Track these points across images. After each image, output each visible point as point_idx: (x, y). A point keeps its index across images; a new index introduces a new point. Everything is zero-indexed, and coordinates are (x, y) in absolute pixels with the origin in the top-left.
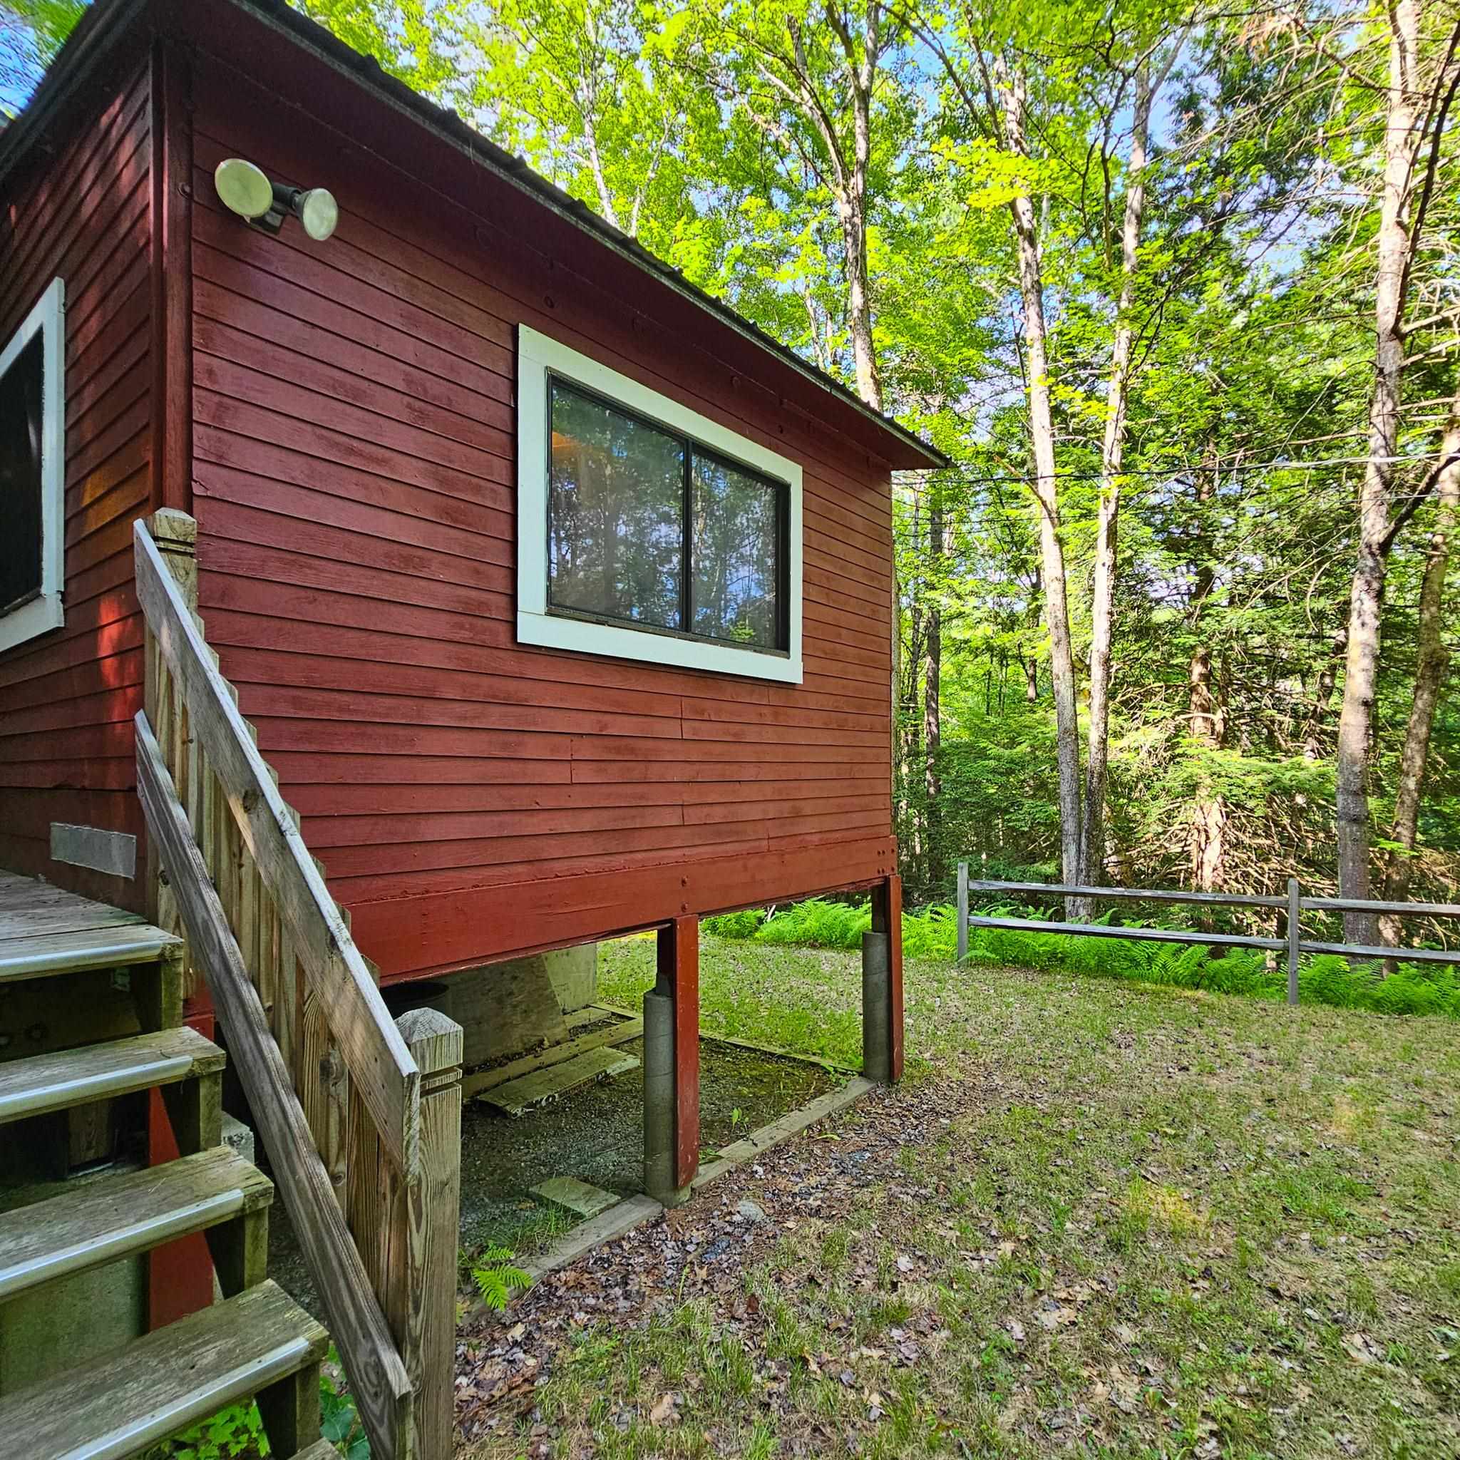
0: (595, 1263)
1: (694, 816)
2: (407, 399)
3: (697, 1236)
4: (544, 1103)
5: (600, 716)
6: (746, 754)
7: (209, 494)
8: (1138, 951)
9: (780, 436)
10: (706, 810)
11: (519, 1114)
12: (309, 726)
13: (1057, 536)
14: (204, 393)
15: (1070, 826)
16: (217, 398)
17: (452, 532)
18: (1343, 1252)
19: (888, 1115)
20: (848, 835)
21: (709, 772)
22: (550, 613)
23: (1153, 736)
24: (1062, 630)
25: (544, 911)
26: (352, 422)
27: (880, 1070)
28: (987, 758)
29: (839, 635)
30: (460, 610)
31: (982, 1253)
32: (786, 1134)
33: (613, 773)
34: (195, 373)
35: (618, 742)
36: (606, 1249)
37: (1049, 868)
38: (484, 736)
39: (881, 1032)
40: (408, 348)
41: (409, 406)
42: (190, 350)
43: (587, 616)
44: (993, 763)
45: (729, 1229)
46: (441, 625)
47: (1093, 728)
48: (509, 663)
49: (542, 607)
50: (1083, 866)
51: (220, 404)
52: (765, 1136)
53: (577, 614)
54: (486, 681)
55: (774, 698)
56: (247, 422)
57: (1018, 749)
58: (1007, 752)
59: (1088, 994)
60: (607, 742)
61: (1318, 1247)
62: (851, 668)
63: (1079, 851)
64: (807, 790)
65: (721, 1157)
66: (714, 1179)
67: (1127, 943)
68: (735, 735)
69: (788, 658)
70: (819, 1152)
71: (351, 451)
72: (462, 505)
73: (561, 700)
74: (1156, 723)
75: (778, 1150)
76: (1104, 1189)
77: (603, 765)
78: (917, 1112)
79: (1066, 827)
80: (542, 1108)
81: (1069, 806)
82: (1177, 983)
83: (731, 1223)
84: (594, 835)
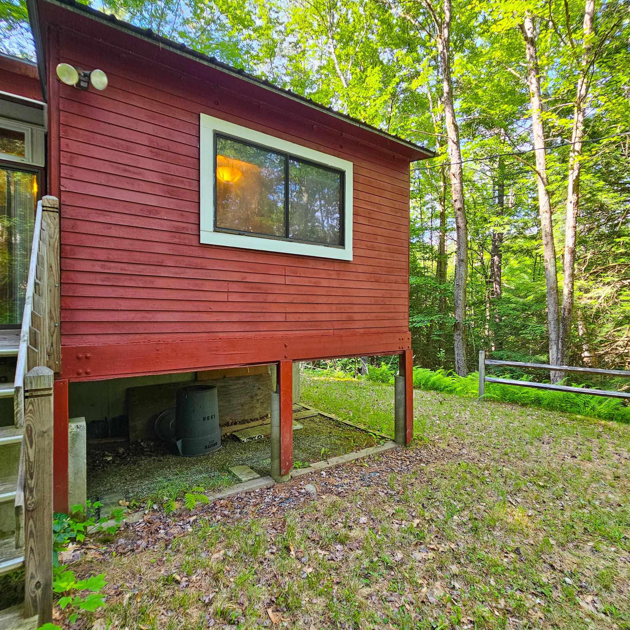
0: (237, 499)
1: (290, 318)
2: (150, 148)
3: (283, 495)
4: (256, 438)
5: (243, 274)
6: (319, 291)
7: (67, 190)
8: (580, 400)
9: (341, 150)
10: (298, 315)
11: (245, 441)
12: (108, 276)
13: (546, 190)
14: (64, 153)
15: (553, 336)
16: (70, 154)
17: (171, 200)
18: (610, 556)
19: (397, 459)
20: (382, 330)
21: (300, 299)
22: (215, 231)
23: (607, 291)
24: (549, 237)
25: (213, 353)
26: (125, 159)
27: (401, 440)
28: (511, 303)
29: (377, 239)
30: (174, 230)
31: (404, 522)
32: (345, 461)
33: (249, 298)
34: (61, 146)
35: (251, 285)
36: (244, 495)
37: (544, 358)
38: (186, 281)
39: (402, 422)
40: (150, 129)
41: (151, 151)
42: (59, 138)
43: (234, 232)
44: (513, 305)
45: (297, 494)
46: (165, 237)
47: (565, 286)
48: (198, 252)
49: (212, 229)
50: (559, 356)
51: (71, 157)
52: (333, 461)
53: (229, 231)
54: (187, 259)
55: (337, 267)
56: (82, 162)
57: (528, 298)
58: (521, 300)
59: (541, 418)
60: (247, 285)
61: (594, 550)
62: (383, 254)
63: (558, 349)
64: (356, 309)
65: (310, 467)
66: (303, 475)
67: (573, 395)
68: (315, 283)
69: (344, 249)
70: (356, 470)
71: (126, 170)
72: (175, 189)
73: (223, 267)
74: (609, 284)
75: (337, 467)
76: (484, 504)
77: (244, 294)
78: (411, 459)
79: (551, 336)
80: (255, 440)
81: (553, 326)
82: (599, 416)
83: (299, 492)
84: (240, 323)
